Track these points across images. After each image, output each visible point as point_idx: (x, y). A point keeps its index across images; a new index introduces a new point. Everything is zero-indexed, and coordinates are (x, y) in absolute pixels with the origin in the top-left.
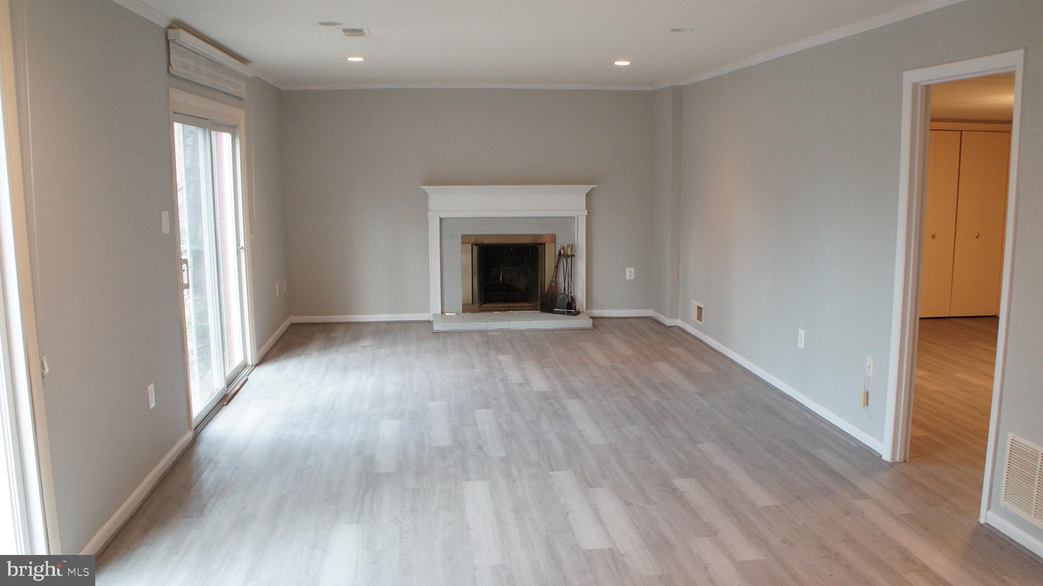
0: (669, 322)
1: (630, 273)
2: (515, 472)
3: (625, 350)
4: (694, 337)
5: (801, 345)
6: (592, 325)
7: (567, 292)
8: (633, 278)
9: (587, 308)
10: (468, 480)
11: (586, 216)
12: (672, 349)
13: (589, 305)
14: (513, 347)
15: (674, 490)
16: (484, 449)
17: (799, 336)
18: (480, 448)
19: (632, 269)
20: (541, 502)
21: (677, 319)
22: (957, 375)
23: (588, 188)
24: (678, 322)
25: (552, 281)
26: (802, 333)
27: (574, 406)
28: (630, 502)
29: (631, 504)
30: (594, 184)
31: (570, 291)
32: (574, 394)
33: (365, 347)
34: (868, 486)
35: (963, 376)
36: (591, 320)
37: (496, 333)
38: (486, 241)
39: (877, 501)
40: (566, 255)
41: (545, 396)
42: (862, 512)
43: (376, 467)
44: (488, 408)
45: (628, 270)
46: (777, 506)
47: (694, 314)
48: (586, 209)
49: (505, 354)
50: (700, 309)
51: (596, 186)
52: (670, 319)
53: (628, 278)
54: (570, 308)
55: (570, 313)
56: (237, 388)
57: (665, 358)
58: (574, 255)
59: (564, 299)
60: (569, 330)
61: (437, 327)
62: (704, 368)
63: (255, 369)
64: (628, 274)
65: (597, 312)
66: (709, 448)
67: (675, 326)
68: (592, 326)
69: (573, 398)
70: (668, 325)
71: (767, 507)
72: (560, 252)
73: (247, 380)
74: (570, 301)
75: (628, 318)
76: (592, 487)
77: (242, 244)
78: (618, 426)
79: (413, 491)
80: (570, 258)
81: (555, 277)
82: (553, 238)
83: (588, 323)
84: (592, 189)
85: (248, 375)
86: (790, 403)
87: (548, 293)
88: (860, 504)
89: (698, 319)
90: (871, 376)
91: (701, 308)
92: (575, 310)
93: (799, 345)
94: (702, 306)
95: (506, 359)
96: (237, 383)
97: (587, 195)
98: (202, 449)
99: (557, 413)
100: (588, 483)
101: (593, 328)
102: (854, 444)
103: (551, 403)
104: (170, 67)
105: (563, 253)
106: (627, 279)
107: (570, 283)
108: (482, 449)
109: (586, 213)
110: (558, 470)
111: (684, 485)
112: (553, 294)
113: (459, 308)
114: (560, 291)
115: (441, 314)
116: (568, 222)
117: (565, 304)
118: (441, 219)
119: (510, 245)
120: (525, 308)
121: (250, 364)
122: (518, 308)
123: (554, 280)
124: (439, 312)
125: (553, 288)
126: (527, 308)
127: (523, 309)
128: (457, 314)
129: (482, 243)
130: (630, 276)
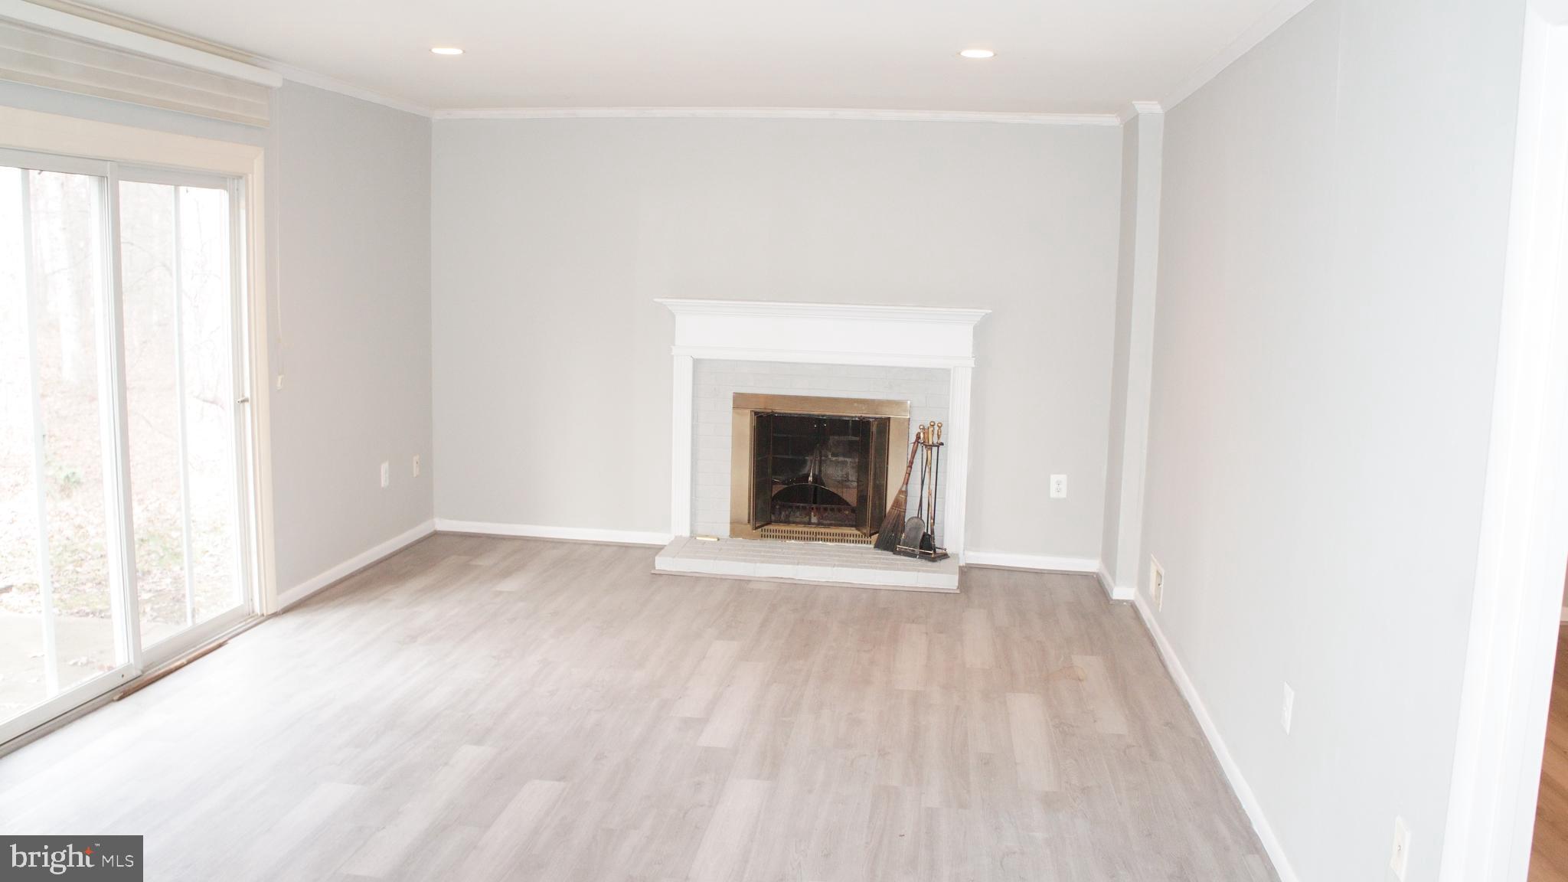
0: (1118, 590)
1: (1058, 485)
6: (958, 584)
8: (1063, 495)
11: (973, 368)
19: (1063, 477)
23: (979, 314)
25: (901, 492)
26: (1289, 695)
30: (990, 308)
31: (931, 513)
36: (960, 575)
38: (780, 409)
40: (929, 442)
45: (1054, 478)
48: (973, 356)
51: (996, 311)
53: (1053, 494)
54: (927, 548)
55: (924, 556)
58: (942, 444)
59: (917, 528)
61: (662, 564)
64: (1053, 486)
68: (958, 588)
72: (918, 437)
73: (224, 644)
74: (929, 530)
80: (936, 449)
81: (907, 484)
82: (906, 409)
83: (954, 580)
84: (986, 317)
85: (238, 634)
87: (890, 512)
89: (1156, 597)
91: (1161, 577)
92: (937, 549)
94: (1162, 572)
97: (976, 327)
101: (959, 593)
105: (924, 438)
106: (1051, 496)
109: (971, 363)
112: (899, 515)
113: (725, 530)
114: (911, 511)
115: (691, 537)
116: (936, 378)
117: (915, 538)
118: (697, 363)
119: (823, 416)
120: (846, 538)
121: (259, 614)
122: (831, 537)
123: (904, 489)
124: (686, 533)
125: (900, 504)
126: (849, 538)
127: (842, 539)
128: (719, 540)
129: (770, 411)
130: (1059, 492)
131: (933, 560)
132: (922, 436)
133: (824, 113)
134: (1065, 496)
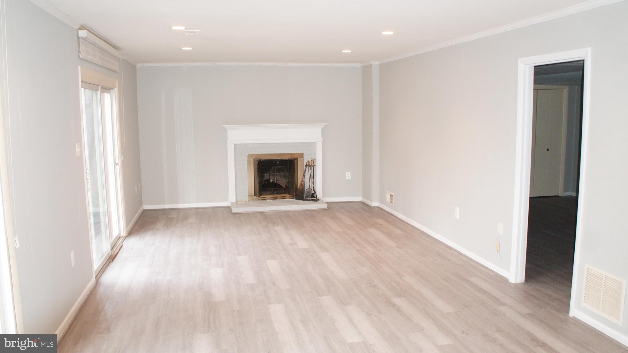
0: (372, 204)
1: (348, 176)
2: (298, 298)
3: (350, 222)
4: (388, 213)
5: (458, 216)
7: (311, 187)
8: (350, 178)
9: (324, 197)
10: (271, 304)
11: (322, 142)
12: (376, 220)
13: (325, 195)
14: (282, 222)
15: (394, 305)
16: (277, 285)
17: (456, 212)
18: (274, 284)
19: (349, 173)
20: (317, 316)
21: (377, 202)
23: (323, 125)
24: (378, 204)
25: (302, 181)
26: (457, 209)
27: (325, 257)
29: (371, 314)
30: (327, 122)
31: (313, 187)
32: (324, 249)
33: (192, 223)
34: (505, 298)
36: (326, 205)
37: (270, 213)
38: (263, 158)
39: (511, 306)
40: (311, 165)
41: (307, 251)
42: (504, 313)
43: (213, 298)
44: (274, 259)
45: (347, 173)
46: (455, 312)
47: (388, 199)
48: (322, 138)
49: (277, 226)
50: (391, 196)
51: (328, 124)
52: (373, 202)
53: (347, 178)
54: (313, 197)
55: (313, 200)
56: (117, 251)
57: (374, 225)
58: (315, 166)
59: (309, 192)
60: (314, 210)
61: (234, 210)
62: (398, 232)
63: (126, 239)
64: (350, 176)
65: (329, 199)
66: (410, 279)
67: (376, 207)
68: (328, 208)
69: (324, 252)
70: (372, 206)
71: (449, 313)
72: (307, 164)
73: (122, 245)
74: (313, 193)
75: (348, 202)
76: (345, 305)
77: (117, 162)
78: (354, 268)
79: (238, 311)
80: (313, 167)
82: (302, 155)
84: (325, 126)
85: (123, 242)
86: (452, 251)
87: (299, 188)
88: (502, 309)
89: (391, 202)
90: (501, 234)
91: (393, 196)
92: (317, 198)
93: (456, 217)
94: (393, 194)
95: (279, 229)
96: (117, 248)
97: (322, 129)
98: (101, 290)
99: (316, 261)
100: (342, 303)
102: (492, 274)
103: (311, 255)
104: (80, 53)
105: (309, 164)
106: (346, 179)
107: (313, 182)
108: (276, 284)
109: (322, 140)
110: (324, 296)
111: (399, 301)
112: (303, 189)
113: (247, 198)
114: (307, 187)
115: (236, 202)
116: (311, 145)
117: (309, 195)
118: (235, 145)
119: (276, 160)
120: (286, 198)
121: (123, 236)
122: (281, 198)
123: (303, 180)
124: (234, 201)
125: (303, 185)
126: (287, 198)
127: (285, 198)
128: (246, 202)
129: (260, 159)
130: (348, 177)
131: (316, 201)
132: (308, 163)
133: (272, 64)
134: (350, 179)
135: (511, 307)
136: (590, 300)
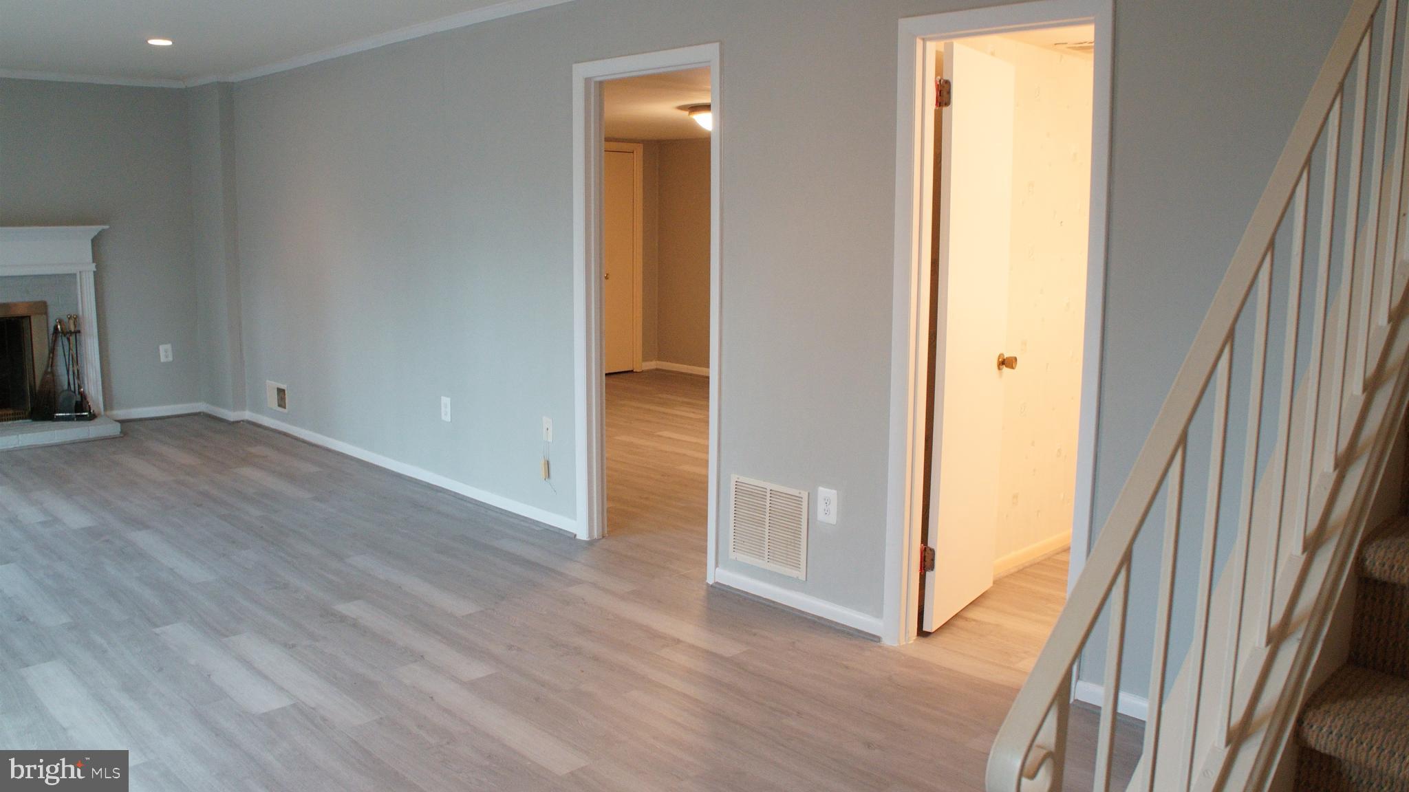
0: (231, 416)
1: (165, 353)
2: (99, 640)
3: (185, 458)
4: (275, 431)
5: (446, 416)
6: (120, 430)
7: (72, 387)
8: (170, 359)
9: (105, 409)
10: (26, 665)
11: (94, 271)
12: (253, 450)
13: (108, 404)
15: (343, 619)
16: (30, 619)
17: (442, 405)
18: (23, 618)
19: (168, 347)
20: (161, 670)
21: (244, 410)
22: (619, 438)
23: (94, 230)
24: (247, 415)
25: (46, 373)
26: (446, 401)
27: (143, 539)
28: (290, 643)
29: (294, 646)
30: (104, 223)
31: (77, 386)
32: (139, 524)
34: (576, 569)
35: (624, 438)
36: (119, 425)
39: (592, 585)
40: (67, 332)
41: (92, 533)
42: (583, 599)
44: (7, 562)
45: (162, 348)
46: (482, 611)
47: (272, 400)
48: (93, 262)
50: (281, 392)
51: (107, 227)
52: (234, 411)
53: (163, 359)
54: (82, 410)
55: (82, 418)
57: (248, 461)
58: (79, 332)
59: (69, 398)
60: (87, 441)
62: (307, 468)
64: (162, 354)
65: (122, 413)
66: (363, 562)
67: (243, 421)
68: (121, 432)
69: (139, 530)
70: (232, 420)
71: (470, 615)
72: (56, 328)
74: (80, 399)
75: (168, 417)
76: (226, 636)
78: (224, 555)
80: (74, 336)
81: (51, 366)
82: (42, 307)
83: (115, 429)
84: (100, 232)
86: (439, 494)
87: (41, 391)
88: (576, 590)
89: (280, 405)
90: (550, 440)
91: (284, 391)
92: (90, 412)
93: (444, 418)
94: (283, 386)
97: (93, 241)
99: (123, 553)
100: (217, 631)
101: (122, 435)
102: (537, 529)
103: (106, 541)
105: (61, 329)
106: (162, 361)
107: (76, 372)
108: (27, 619)
109: (93, 267)
110: (167, 624)
111: (351, 609)
112: (52, 391)
114: (61, 385)
116: (65, 282)
117: (70, 406)
123: (50, 370)
125: (52, 382)
130: (167, 357)
131: (90, 419)
135: (594, 585)
136: (745, 543)
